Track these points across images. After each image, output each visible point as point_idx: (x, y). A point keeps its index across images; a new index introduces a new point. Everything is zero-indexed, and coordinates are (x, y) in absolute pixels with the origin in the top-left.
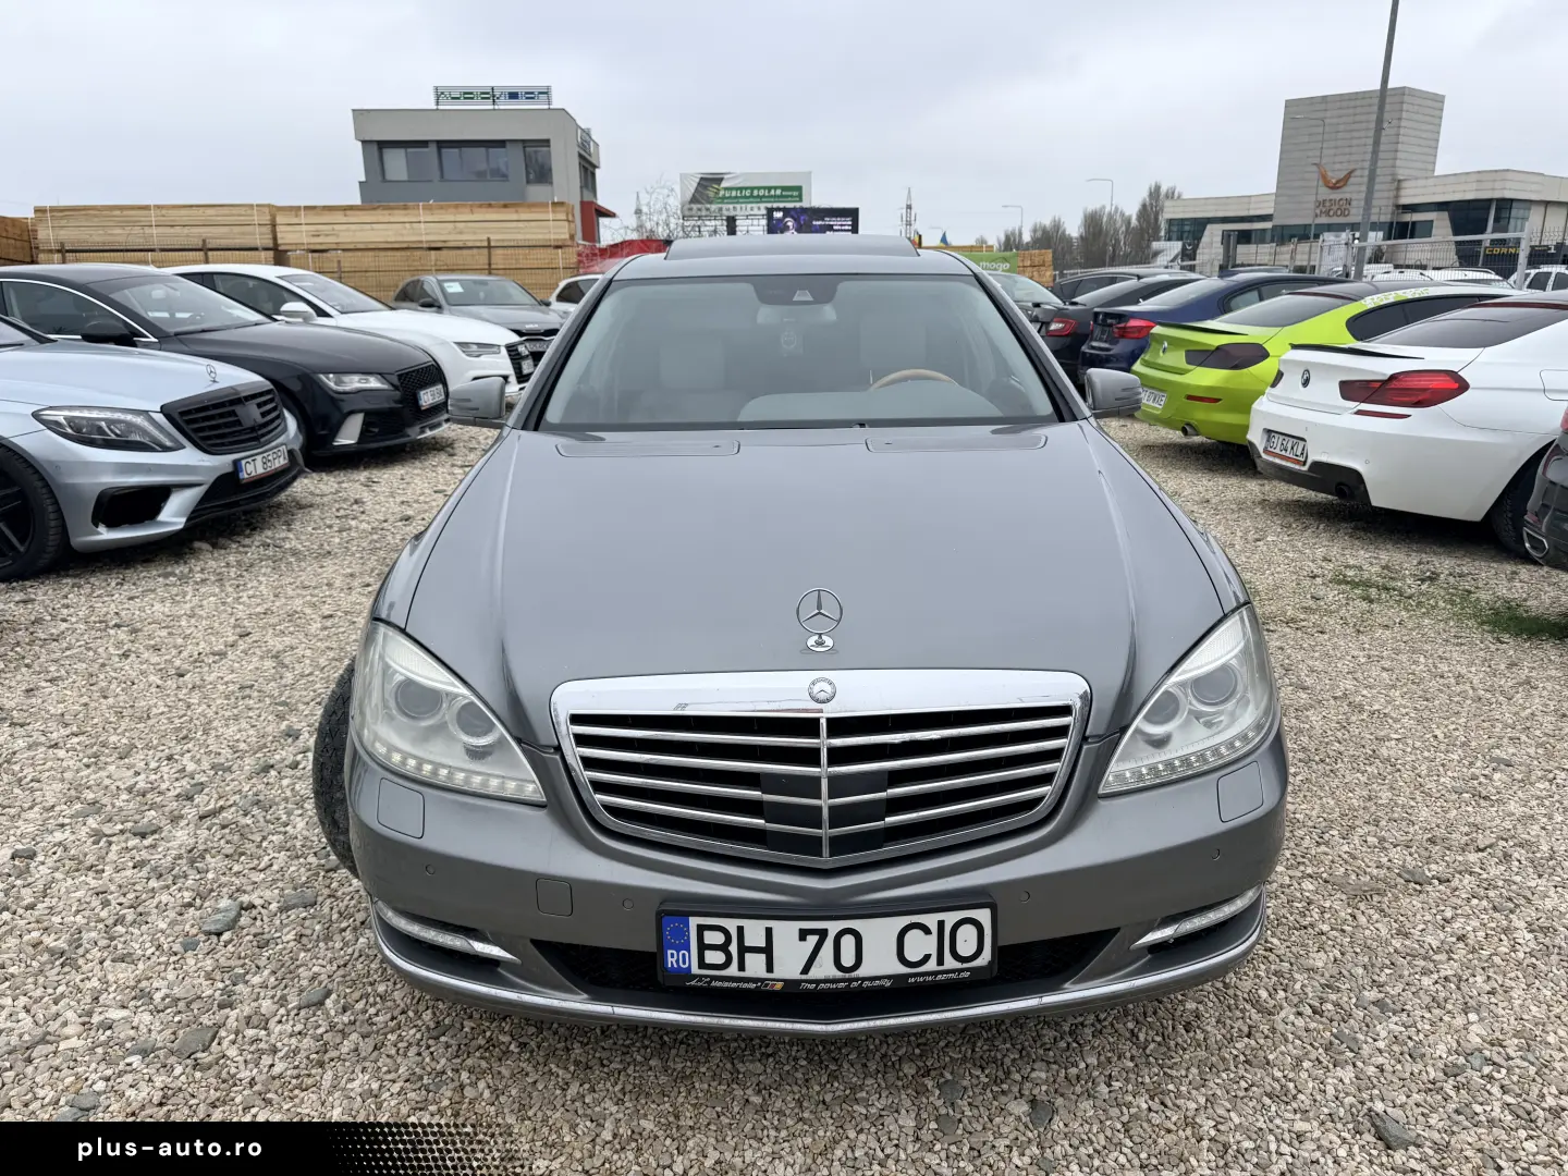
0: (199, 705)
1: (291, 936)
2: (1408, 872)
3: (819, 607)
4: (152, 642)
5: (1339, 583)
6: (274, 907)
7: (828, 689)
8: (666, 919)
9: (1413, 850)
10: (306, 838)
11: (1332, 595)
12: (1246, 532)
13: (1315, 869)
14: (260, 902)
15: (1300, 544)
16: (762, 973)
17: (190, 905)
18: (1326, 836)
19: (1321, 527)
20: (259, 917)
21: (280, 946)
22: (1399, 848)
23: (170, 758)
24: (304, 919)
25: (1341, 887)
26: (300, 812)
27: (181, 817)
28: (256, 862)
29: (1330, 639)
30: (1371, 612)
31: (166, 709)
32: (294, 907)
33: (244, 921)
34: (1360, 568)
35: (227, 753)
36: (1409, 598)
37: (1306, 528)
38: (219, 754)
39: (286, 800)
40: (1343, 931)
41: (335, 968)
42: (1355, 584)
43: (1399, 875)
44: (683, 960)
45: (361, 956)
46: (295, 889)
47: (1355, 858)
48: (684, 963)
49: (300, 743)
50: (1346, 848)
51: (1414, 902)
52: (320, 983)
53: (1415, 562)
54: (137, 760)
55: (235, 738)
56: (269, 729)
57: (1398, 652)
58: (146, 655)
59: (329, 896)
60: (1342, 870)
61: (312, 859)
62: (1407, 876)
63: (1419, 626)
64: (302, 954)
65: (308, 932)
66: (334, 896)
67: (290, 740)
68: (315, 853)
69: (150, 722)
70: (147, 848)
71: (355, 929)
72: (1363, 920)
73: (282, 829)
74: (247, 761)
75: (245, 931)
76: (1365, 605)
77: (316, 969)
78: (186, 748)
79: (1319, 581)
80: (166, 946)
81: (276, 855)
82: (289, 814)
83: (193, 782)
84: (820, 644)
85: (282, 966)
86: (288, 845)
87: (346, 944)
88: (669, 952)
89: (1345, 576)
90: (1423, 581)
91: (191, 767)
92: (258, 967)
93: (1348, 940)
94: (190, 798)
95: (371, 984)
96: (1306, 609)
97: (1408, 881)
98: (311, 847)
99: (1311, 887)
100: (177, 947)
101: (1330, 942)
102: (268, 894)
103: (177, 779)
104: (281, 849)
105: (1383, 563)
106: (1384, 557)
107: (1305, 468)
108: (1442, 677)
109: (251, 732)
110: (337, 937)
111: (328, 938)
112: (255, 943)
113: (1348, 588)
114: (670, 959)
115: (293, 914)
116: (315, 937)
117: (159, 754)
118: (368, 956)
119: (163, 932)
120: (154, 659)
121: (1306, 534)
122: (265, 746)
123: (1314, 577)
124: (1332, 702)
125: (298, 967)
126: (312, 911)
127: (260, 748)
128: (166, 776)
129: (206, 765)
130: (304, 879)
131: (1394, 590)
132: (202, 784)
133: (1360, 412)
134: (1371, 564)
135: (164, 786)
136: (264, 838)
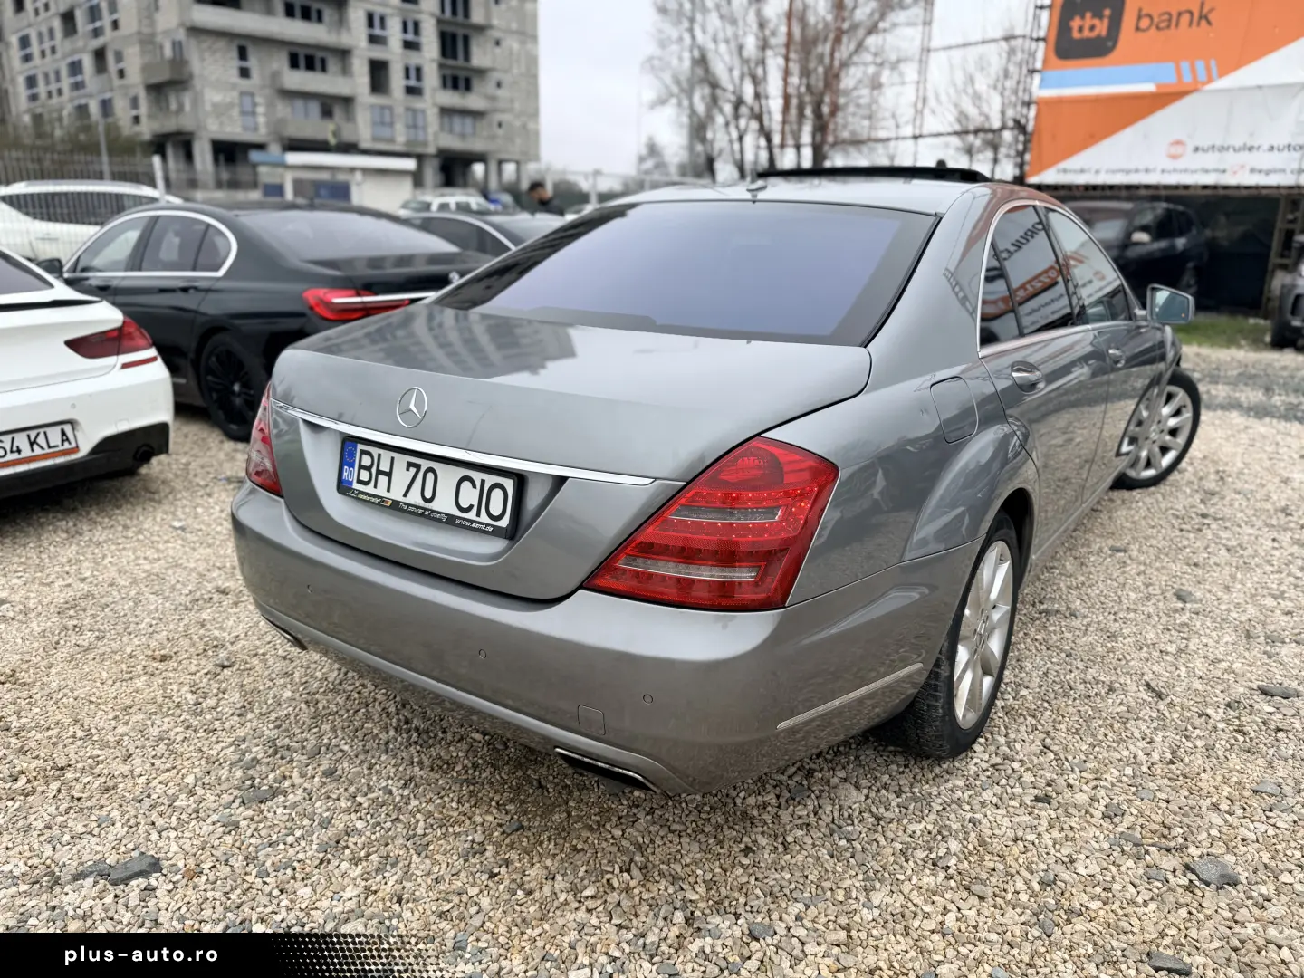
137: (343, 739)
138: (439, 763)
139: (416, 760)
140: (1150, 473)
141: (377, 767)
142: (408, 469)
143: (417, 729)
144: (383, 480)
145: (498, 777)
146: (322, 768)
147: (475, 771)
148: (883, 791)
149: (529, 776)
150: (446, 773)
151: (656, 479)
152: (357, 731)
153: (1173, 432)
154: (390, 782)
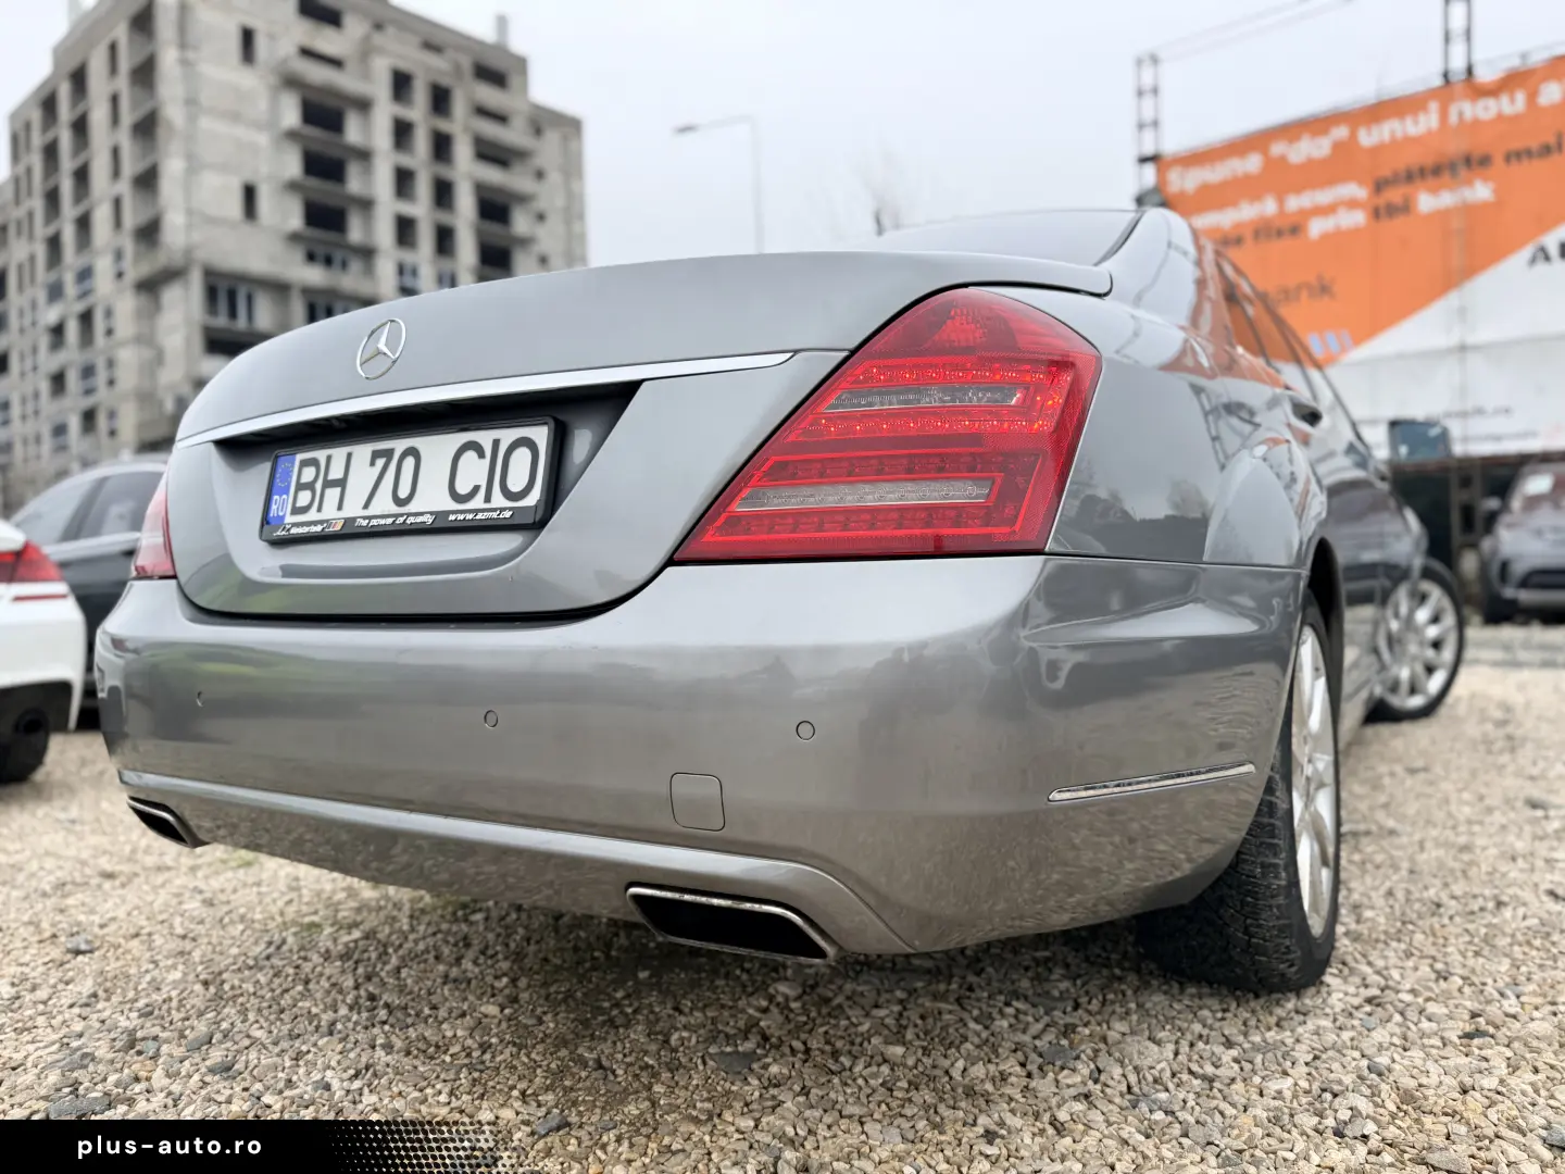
137: (257, 1022)
138: (422, 1045)
139: (380, 1041)
140: (1417, 701)
141: (310, 1056)
142: (372, 464)
143: (387, 1005)
144: (333, 494)
145: (526, 1060)
146: (208, 1063)
147: (484, 1053)
148: (1201, 1045)
149: (581, 1056)
150: (432, 1058)
151: (796, 352)
152: (282, 1011)
153: (1437, 645)
154: (329, 1073)
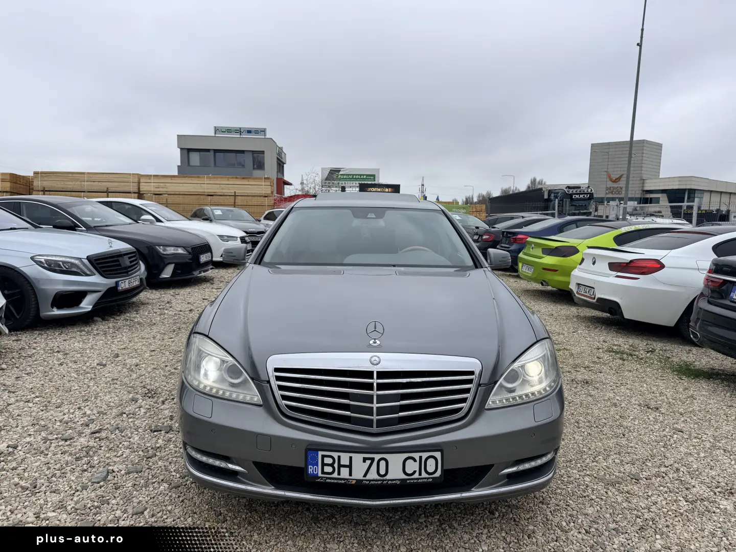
0: (93, 386)
1: (130, 485)
2: (632, 475)
3: (375, 328)
4: (74, 359)
5: (610, 352)
6: (123, 472)
7: (378, 360)
8: (309, 452)
9: (635, 466)
10: (138, 444)
11: (606, 357)
12: (569, 329)
13: (591, 472)
14: (118, 470)
15: (593, 335)
16: (347, 476)
17: (85, 470)
18: (597, 459)
19: (603, 327)
20: (116, 476)
21: (125, 489)
22: (629, 465)
23: (79, 408)
24: (136, 478)
25: (601, 480)
26: (137, 433)
27: (83, 433)
28: (116, 453)
29: (604, 375)
30: (623, 365)
31: (78, 388)
32: (132, 472)
33: (110, 477)
34: (620, 346)
35: (105, 407)
36: (641, 359)
37: (596, 328)
38: (102, 407)
39: (131, 427)
40: (602, 499)
41: (149, 498)
42: (616, 353)
43: (628, 476)
44: (315, 470)
45: (161, 494)
46: (133, 465)
47: (609, 468)
48: (315, 472)
49: (138, 404)
50: (605, 464)
51: (635, 487)
52: (142, 505)
53: (645, 344)
54: (65, 409)
55: (109, 401)
56: (124, 398)
57: (634, 382)
58: (70, 365)
59: (148, 468)
60: (603, 473)
61: (141, 453)
62: (632, 477)
63: (645, 371)
64: (135, 492)
65: (138, 483)
66: (150, 469)
67: (133, 402)
68: (142, 451)
69: (72, 393)
70: (67, 445)
71: (159, 483)
72: (610, 494)
73: (129, 440)
74: (114, 410)
75: (110, 482)
76: (621, 362)
77: (141, 499)
78: (86, 404)
79: (601, 351)
80: (74, 487)
81: (125, 451)
82: (132, 433)
83: (89, 419)
84: (375, 343)
85: (126, 497)
86: (131, 447)
87: (155, 489)
88: (310, 466)
89: (612, 349)
90: (648, 352)
91: (88, 412)
92: (115, 497)
93: (604, 502)
94: (88, 426)
95: (165, 506)
96: (594, 362)
97: (632, 479)
98: (141, 448)
99: (589, 480)
100: (79, 488)
101: (595, 503)
102: (120, 467)
103: (82, 417)
104: (127, 448)
105: (631, 344)
106: (631, 341)
107: (595, 301)
108: (653, 393)
109: (116, 398)
110: (151, 486)
111: (146, 486)
112: (114, 487)
113: (614, 354)
114: (310, 470)
115: (131, 475)
116: (141, 485)
117: (74, 407)
118: (164, 494)
119: (73, 481)
120: (74, 366)
121: (596, 330)
122: (122, 404)
123: (598, 349)
124: (603, 401)
125: (133, 497)
126: (140, 474)
127: (120, 405)
128: (77, 416)
129: (95, 412)
130: (137, 461)
131: (635, 355)
132: (93, 419)
133: (618, 276)
134: (625, 344)
135: (76, 420)
136: (120, 443)
